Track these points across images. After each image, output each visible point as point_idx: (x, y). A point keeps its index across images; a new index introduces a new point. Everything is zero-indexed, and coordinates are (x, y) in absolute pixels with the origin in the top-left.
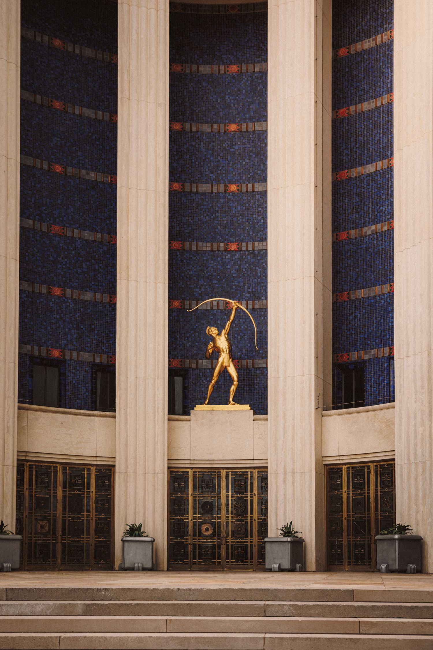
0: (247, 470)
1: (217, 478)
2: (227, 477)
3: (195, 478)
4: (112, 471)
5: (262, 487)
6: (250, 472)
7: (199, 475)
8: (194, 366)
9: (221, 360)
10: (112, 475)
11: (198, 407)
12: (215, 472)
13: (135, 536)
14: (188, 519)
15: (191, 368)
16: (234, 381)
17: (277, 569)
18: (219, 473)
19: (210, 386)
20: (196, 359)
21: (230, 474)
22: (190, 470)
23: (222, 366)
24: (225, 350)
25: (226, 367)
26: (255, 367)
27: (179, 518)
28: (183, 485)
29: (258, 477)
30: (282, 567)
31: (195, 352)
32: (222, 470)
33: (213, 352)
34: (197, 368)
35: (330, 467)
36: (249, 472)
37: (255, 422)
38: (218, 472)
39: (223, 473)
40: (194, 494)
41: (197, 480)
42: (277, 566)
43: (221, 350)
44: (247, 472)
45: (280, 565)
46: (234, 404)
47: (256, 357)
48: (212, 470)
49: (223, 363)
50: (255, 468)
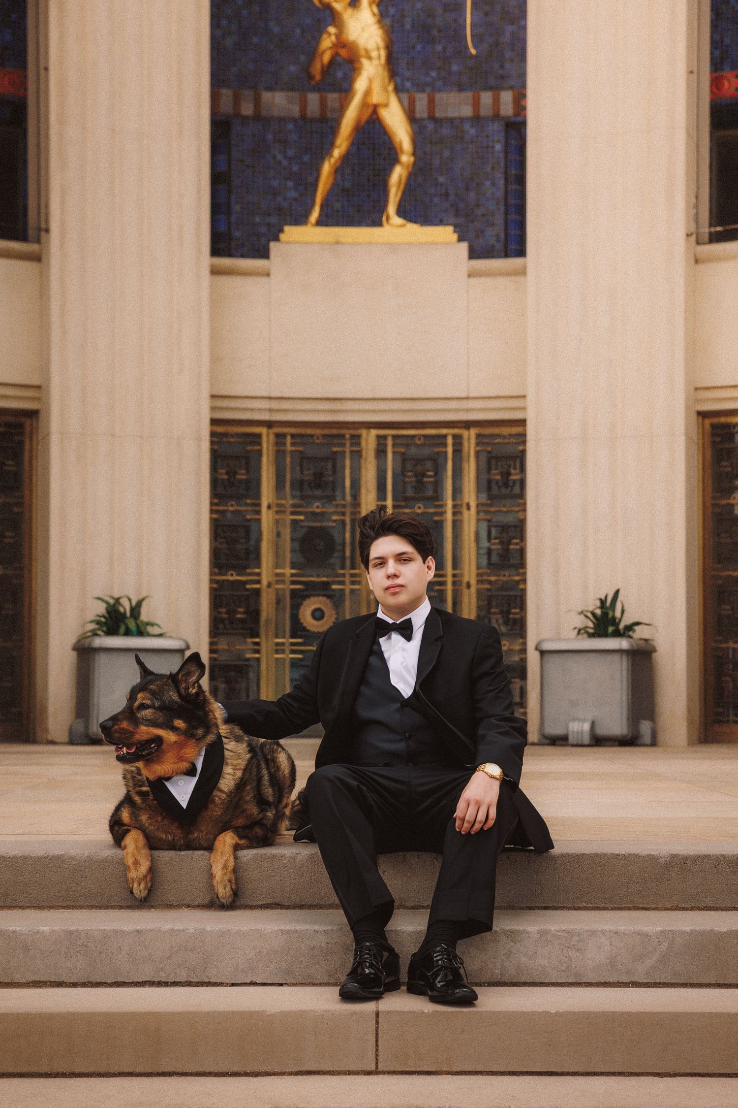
0: (444, 431)
1: (348, 455)
2: (381, 452)
3: (279, 454)
4: (27, 430)
5: (489, 482)
6: (455, 437)
7: (293, 444)
8: (247, 109)
9: (360, 85)
10: (27, 442)
11: (291, 233)
12: (343, 436)
13: (128, 633)
14: (259, 582)
15: (237, 115)
16: (402, 152)
17: (587, 740)
18: (356, 439)
19: (327, 168)
20: (255, 88)
21: (390, 442)
22: (264, 431)
23: (364, 104)
24: (374, 54)
25: (375, 108)
26: (438, 114)
27: (231, 578)
28: (242, 476)
29: (477, 454)
30: (601, 731)
31: (251, 66)
32: (364, 432)
33: (332, 61)
34: (257, 117)
35: (715, 420)
36: (450, 440)
37: (474, 281)
38: (353, 436)
39: (369, 439)
40: (278, 505)
41: (288, 460)
42: (587, 727)
43: (363, 53)
44: (445, 437)
45: (593, 724)
46: (403, 226)
47: (439, 84)
48: (335, 432)
49: (368, 93)
50: (468, 425)
